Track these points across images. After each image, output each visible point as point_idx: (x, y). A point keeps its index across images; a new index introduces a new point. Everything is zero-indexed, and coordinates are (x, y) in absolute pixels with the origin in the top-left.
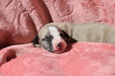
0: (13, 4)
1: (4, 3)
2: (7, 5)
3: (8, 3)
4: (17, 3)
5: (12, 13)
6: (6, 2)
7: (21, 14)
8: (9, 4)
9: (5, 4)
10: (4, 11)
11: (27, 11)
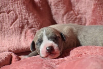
0: (19, 21)
1: (8, 21)
2: (12, 23)
3: (12, 21)
4: (23, 20)
5: (18, 31)
6: (11, 19)
7: (27, 31)
8: (14, 22)
9: (10, 22)
10: (9, 29)
11: (34, 28)
